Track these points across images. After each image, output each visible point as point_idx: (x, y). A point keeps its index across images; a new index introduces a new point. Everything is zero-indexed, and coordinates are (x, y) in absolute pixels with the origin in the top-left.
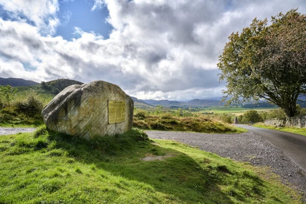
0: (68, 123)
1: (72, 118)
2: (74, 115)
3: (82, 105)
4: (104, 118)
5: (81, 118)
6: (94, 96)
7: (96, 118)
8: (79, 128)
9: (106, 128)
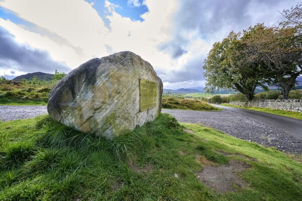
0: (77, 112)
1: (83, 104)
2: (85, 99)
3: (99, 83)
4: (134, 103)
5: (97, 104)
6: (119, 69)
7: (123, 104)
8: (95, 121)
9: (137, 117)
